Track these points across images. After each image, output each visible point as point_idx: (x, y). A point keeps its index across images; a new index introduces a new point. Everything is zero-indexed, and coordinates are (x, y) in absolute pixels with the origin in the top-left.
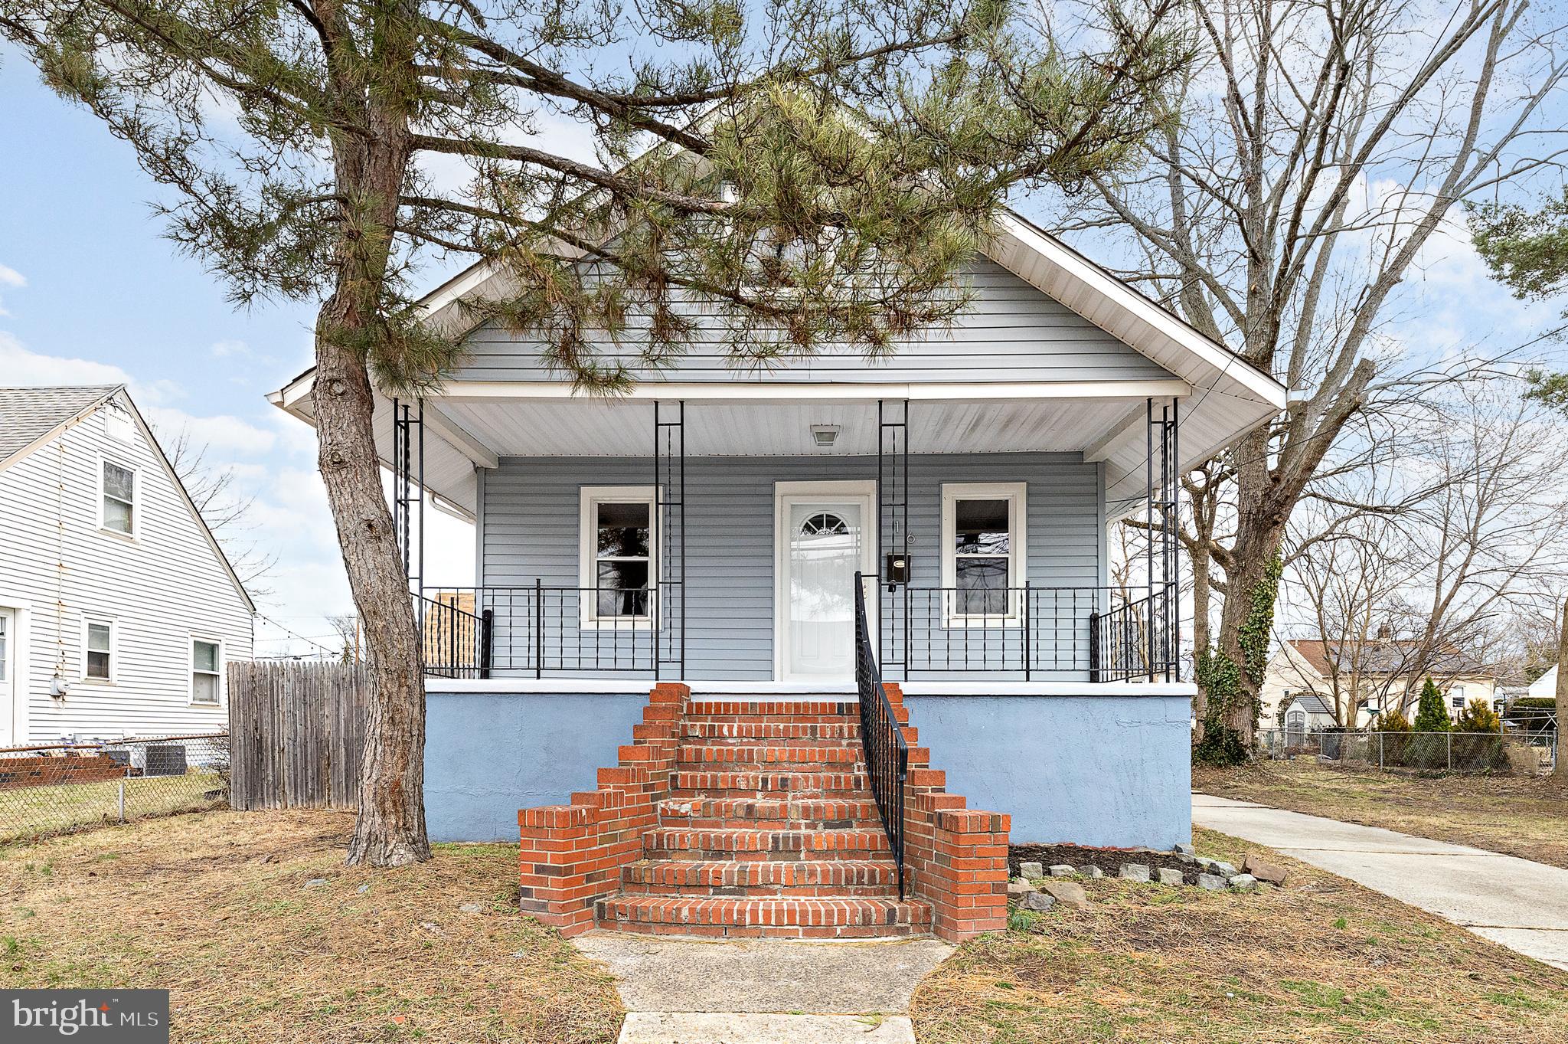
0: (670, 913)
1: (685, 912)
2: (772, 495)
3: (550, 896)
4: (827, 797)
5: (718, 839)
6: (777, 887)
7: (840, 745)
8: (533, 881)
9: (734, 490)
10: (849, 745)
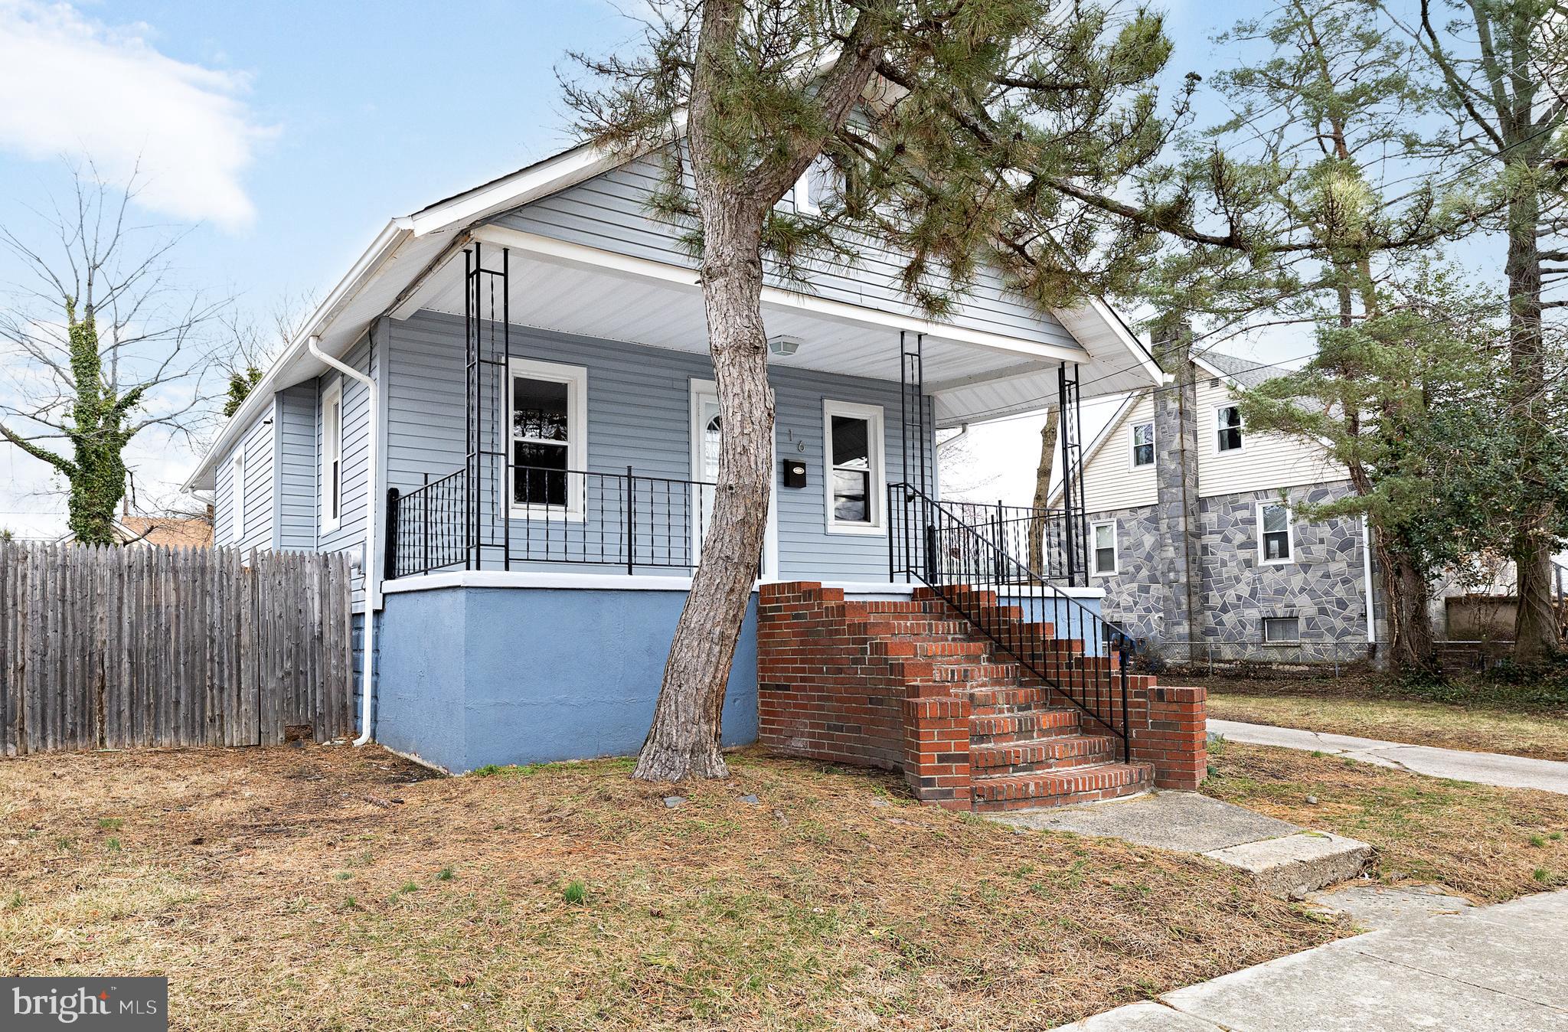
0: (1020, 789)
1: (1032, 787)
2: (688, 391)
3: (956, 782)
4: (992, 685)
5: (982, 724)
6: (1052, 760)
7: (947, 640)
8: (936, 771)
9: (652, 381)
10: (954, 640)
